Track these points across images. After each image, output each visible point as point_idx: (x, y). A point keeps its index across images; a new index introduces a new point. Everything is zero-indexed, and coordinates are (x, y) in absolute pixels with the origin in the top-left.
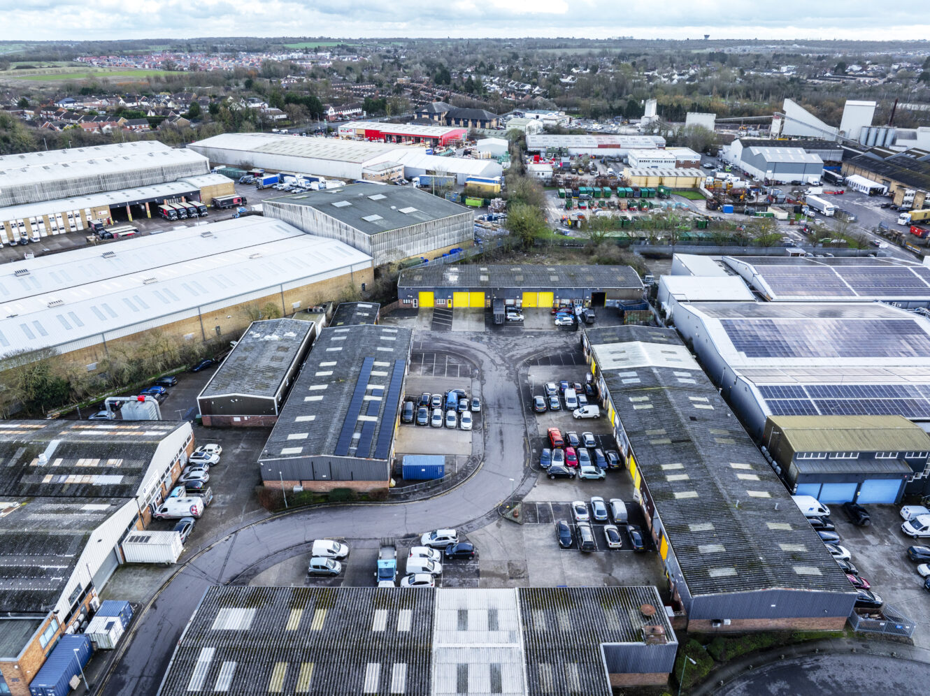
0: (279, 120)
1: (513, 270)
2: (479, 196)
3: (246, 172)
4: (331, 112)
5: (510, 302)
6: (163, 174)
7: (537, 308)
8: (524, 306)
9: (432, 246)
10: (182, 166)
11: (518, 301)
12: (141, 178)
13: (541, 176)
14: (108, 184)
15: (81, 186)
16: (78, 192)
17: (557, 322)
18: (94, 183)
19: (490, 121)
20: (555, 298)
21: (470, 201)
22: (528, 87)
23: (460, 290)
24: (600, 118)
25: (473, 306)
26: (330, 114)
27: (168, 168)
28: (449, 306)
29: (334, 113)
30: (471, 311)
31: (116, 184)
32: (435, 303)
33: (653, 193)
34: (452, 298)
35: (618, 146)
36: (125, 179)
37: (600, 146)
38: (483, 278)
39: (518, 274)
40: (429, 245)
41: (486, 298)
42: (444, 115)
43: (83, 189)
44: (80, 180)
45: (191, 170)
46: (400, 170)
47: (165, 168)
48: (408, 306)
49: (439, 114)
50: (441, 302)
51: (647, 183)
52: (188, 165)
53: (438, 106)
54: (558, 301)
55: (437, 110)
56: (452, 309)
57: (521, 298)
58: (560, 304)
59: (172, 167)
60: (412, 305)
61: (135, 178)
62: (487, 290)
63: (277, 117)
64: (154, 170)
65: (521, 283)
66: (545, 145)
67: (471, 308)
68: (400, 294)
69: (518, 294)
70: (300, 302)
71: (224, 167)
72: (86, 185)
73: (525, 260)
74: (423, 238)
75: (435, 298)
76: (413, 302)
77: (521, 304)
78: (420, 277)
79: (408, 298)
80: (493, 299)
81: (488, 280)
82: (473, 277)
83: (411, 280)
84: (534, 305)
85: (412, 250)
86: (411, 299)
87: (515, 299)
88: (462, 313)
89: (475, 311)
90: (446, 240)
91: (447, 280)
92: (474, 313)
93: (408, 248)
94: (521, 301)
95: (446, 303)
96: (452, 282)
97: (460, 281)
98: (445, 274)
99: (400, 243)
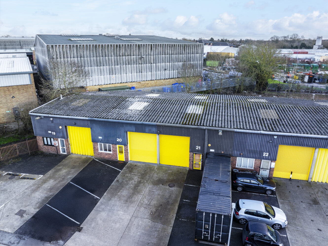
1: (253, 101)
5: (245, 163)
7: (309, 184)
8: (276, 174)
9: (148, 76)
11: (264, 163)
23: (140, 128)
25: (165, 162)
28: (121, 158)
30: (155, 176)
32: (95, 149)
34: (126, 144)
37: (295, 53)
38: (194, 110)
39: (263, 106)
40: (144, 73)
41: (192, 150)
48: (51, 150)
50: (105, 151)
56: (122, 165)
57: (274, 159)
60: (57, 148)
62: (197, 132)
65: (276, 123)
67: (160, 167)
68: (37, 130)
69: (269, 148)
74: (136, 62)
75: (95, 141)
76: (58, 143)
77: (271, 170)
78: (87, 101)
79: (51, 137)
80: (208, 153)
81: (205, 113)
82: (177, 107)
83: (66, 104)
84: (302, 177)
85: (118, 76)
86: (56, 138)
87: (258, 156)
88: (136, 179)
89: (165, 177)
90: (167, 72)
91: (126, 108)
92: (160, 182)
93: (111, 72)
94: (273, 165)
95: (115, 151)
96: (129, 112)
97: (146, 113)
98: (130, 99)
99: (99, 64)
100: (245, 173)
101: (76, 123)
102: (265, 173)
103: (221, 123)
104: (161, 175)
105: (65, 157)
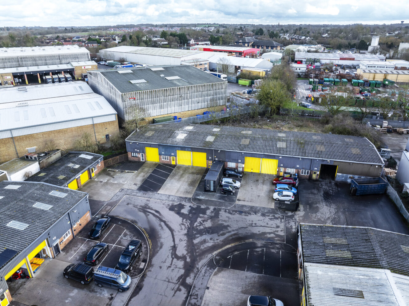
0: (163, 44)
1: (244, 132)
2: (248, 79)
3: (120, 63)
4: (192, 42)
5: (232, 165)
6: (60, 59)
7: (260, 174)
8: (246, 170)
9: (186, 108)
10: (72, 55)
11: (240, 165)
12: (46, 60)
13: (298, 71)
14: (24, 63)
15: (6, 63)
16: (5, 65)
17: (276, 196)
18: (15, 61)
19: (277, 47)
20: (279, 166)
21: (241, 82)
22: (303, 38)
23: (183, 149)
25: (196, 165)
26: (191, 43)
27: (63, 55)
28: (173, 163)
29: (194, 43)
30: (190, 171)
31: (29, 63)
32: (160, 159)
33: (379, 84)
34: (176, 156)
35: (353, 59)
36: (35, 60)
37: (341, 59)
38: (210, 139)
39: (246, 137)
40: (183, 106)
41: (208, 159)
42: (251, 44)
43: (9, 64)
44: (6, 59)
45: (78, 58)
46: (206, 64)
47: (61, 56)
48: (136, 159)
49: (248, 43)
50: (165, 160)
51: (374, 78)
52: (76, 55)
53: (248, 39)
54: (282, 170)
55: (247, 41)
56: (174, 166)
57: (243, 163)
58: (285, 173)
59: (66, 55)
60: (139, 158)
61: (41, 60)
62: (209, 151)
63: (163, 43)
64: (54, 56)
65: (246, 147)
66: (305, 57)
67: (193, 167)
68: (128, 148)
69: (241, 158)
70: (35, 147)
71: (113, 61)
72: (9, 62)
74: (177, 99)
75: (160, 154)
76: (140, 156)
77: (243, 168)
78: (153, 133)
79: (136, 152)
80: (215, 160)
81: (214, 141)
82: (202, 137)
83: (142, 134)
84: (257, 171)
85: (166, 109)
86: (139, 153)
87: (237, 162)
88: (181, 172)
89: (195, 171)
90: (200, 104)
91: (175, 137)
92: (193, 173)
93: (161, 107)
94: (243, 166)
95: (170, 160)
96: (177, 140)
97: (187, 140)
98: (177, 131)
99: (153, 103)
100: (231, 169)
101: (150, 146)
102: (240, 170)
103: (220, 146)
104: (193, 170)
105: (144, 163)
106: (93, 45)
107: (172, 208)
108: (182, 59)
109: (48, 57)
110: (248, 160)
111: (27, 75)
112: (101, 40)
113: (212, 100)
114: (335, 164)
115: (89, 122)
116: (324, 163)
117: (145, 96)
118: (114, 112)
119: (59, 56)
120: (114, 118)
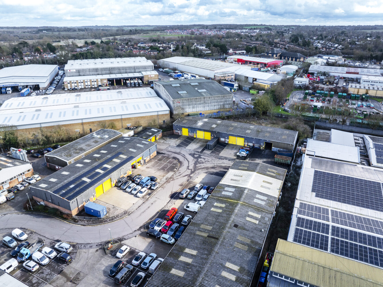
1: (233, 124)
2: (257, 90)
3: (173, 71)
4: (231, 51)
5: (222, 139)
6: (135, 69)
7: (236, 145)
8: (229, 143)
10: (143, 66)
11: (226, 140)
12: (126, 70)
13: (300, 83)
14: (113, 71)
15: (103, 71)
16: (102, 73)
17: (238, 154)
18: (108, 70)
19: (300, 58)
20: (245, 142)
21: (252, 91)
22: (336, 45)
23: (200, 130)
24: (363, 60)
25: (205, 138)
26: (230, 52)
28: (195, 137)
29: (232, 52)
30: (202, 141)
31: (116, 71)
32: (189, 134)
33: (358, 97)
34: (196, 133)
35: (358, 73)
36: (120, 70)
37: (347, 73)
38: (214, 126)
39: (232, 126)
40: (206, 108)
41: (211, 136)
42: (279, 55)
43: (104, 72)
44: (103, 69)
45: (146, 68)
46: (232, 75)
47: (136, 67)
48: (177, 134)
49: (276, 54)
50: (191, 135)
51: (358, 92)
52: (145, 66)
53: (277, 50)
54: (246, 143)
55: (275, 52)
56: (195, 138)
57: (228, 139)
58: (248, 145)
59: (138, 67)
60: (179, 133)
61: (124, 70)
62: (212, 132)
63: (207, 52)
64: (131, 67)
65: (230, 131)
66: (317, 70)
67: (204, 139)
68: (174, 128)
69: (227, 136)
70: (131, 124)
71: (168, 69)
72: (105, 71)
73: (254, 121)
74: (202, 104)
75: (189, 132)
76: (179, 132)
77: (228, 141)
78: (186, 121)
79: (177, 130)
80: (215, 137)
81: (216, 127)
82: (210, 125)
83: (181, 122)
84: (235, 144)
85: (196, 109)
86: (179, 130)
87: (225, 138)
88: (198, 141)
90: (216, 107)
91: (197, 124)
92: (203, 142)
93: (193, 108)
94: (228, 140)
95: (194, 135)
96: (198, 126)
97: (203, 126)
98: (199, 121)
99: (189, 105)
100: (222, 142)
101: (185, 127)
102: (227, 142)
103: (218, 130)
104: (204, 141)
105: (181, 135)
106: (154, 53)
107: (190, 154)
108: (215, 72)
109: (127, 67)
110: (231, 137)
111: (115, 80)
112: (160, 49)
113: (224, 105)
114: (271, 142)
115: (156, 114)
116: (266, 141)
117: (185, 101)
118: (169, 109)
119: (134, 67)
120: (168, 112)
